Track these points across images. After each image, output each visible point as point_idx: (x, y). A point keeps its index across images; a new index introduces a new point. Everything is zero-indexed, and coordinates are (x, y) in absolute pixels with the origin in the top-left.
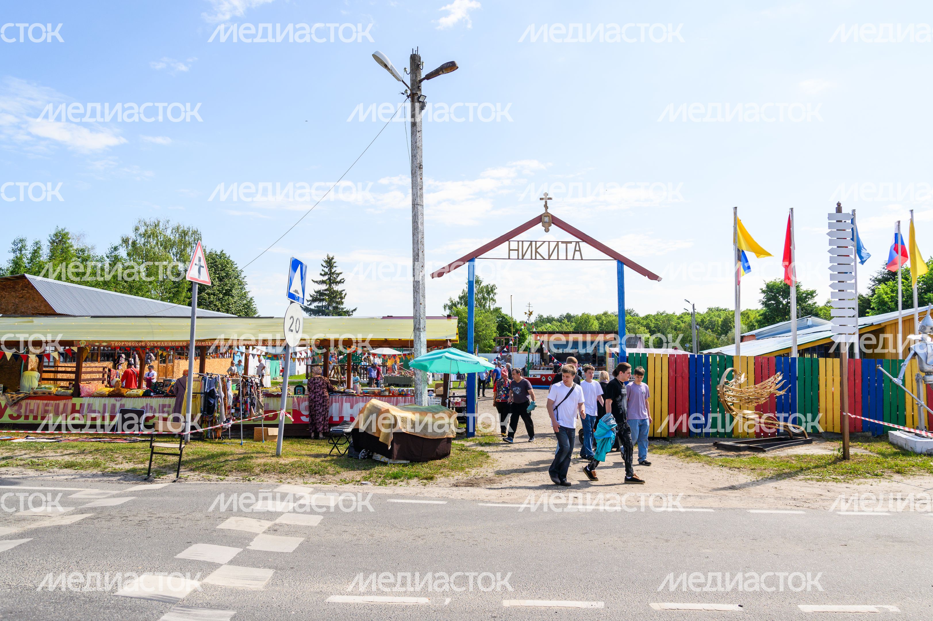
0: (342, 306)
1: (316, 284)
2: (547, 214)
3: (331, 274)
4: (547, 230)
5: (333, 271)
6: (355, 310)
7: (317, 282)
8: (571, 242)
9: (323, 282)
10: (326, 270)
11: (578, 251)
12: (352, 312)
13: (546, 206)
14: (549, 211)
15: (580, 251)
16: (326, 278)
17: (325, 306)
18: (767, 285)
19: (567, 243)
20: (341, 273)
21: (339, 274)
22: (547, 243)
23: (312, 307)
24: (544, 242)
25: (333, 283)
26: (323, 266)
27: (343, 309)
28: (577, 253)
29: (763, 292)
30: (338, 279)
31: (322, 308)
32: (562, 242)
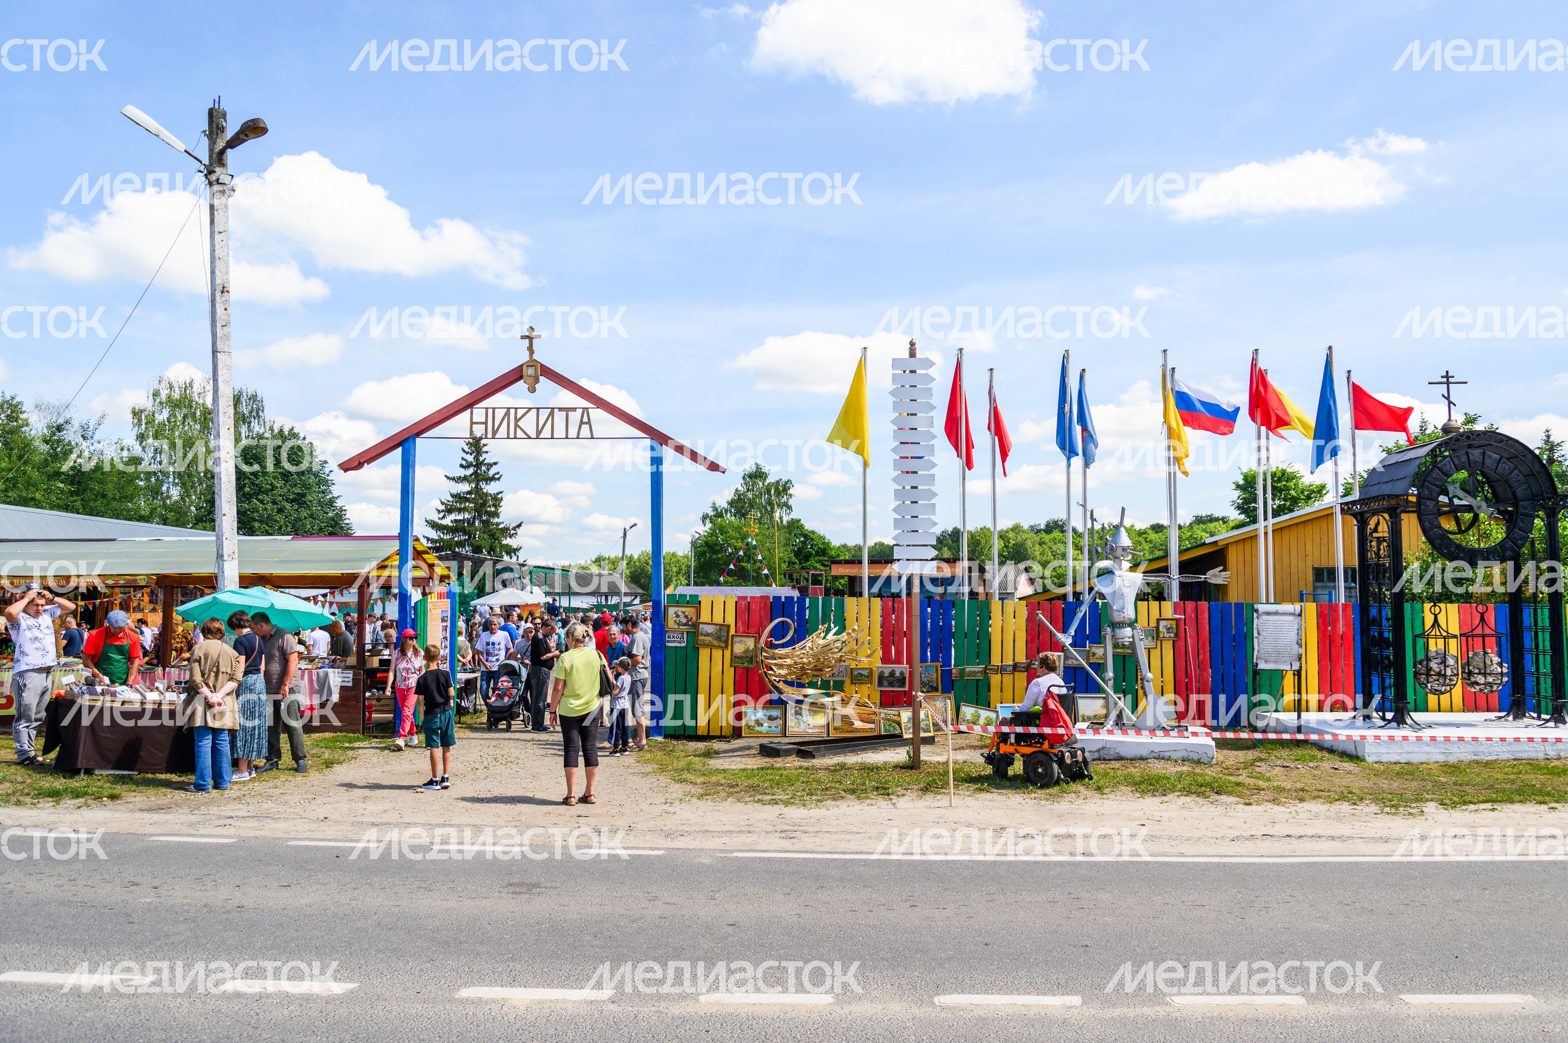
0: (496, 520)
1: (452, 483)
2: (532, 363)
3: (479, 465)
4: (532, 390)
5: (481, 459)
6: (519, 526)
7: (453, 479)
8: (574, 409)
9: (465, 479)
10: (470, 458)
11: (586, 423)
12: (514, 529)
13: (531, 349)
14: (535, 357)
15: (589, 423)
16: (471, 471)
17: (468, 521)
18: (1245, 476)
19: (567, 410)
20: (495, 463)
21: (490, 465)
22: (534, 411)
23: (447, 521)
24: (530, 409)
25: (483, 480)
26: (464, 451)
27: (498, 524)
28: (585, 428)
29: (1238, 487)
30: (491, 473)
31: (464, 523)
32: (560, 409)
